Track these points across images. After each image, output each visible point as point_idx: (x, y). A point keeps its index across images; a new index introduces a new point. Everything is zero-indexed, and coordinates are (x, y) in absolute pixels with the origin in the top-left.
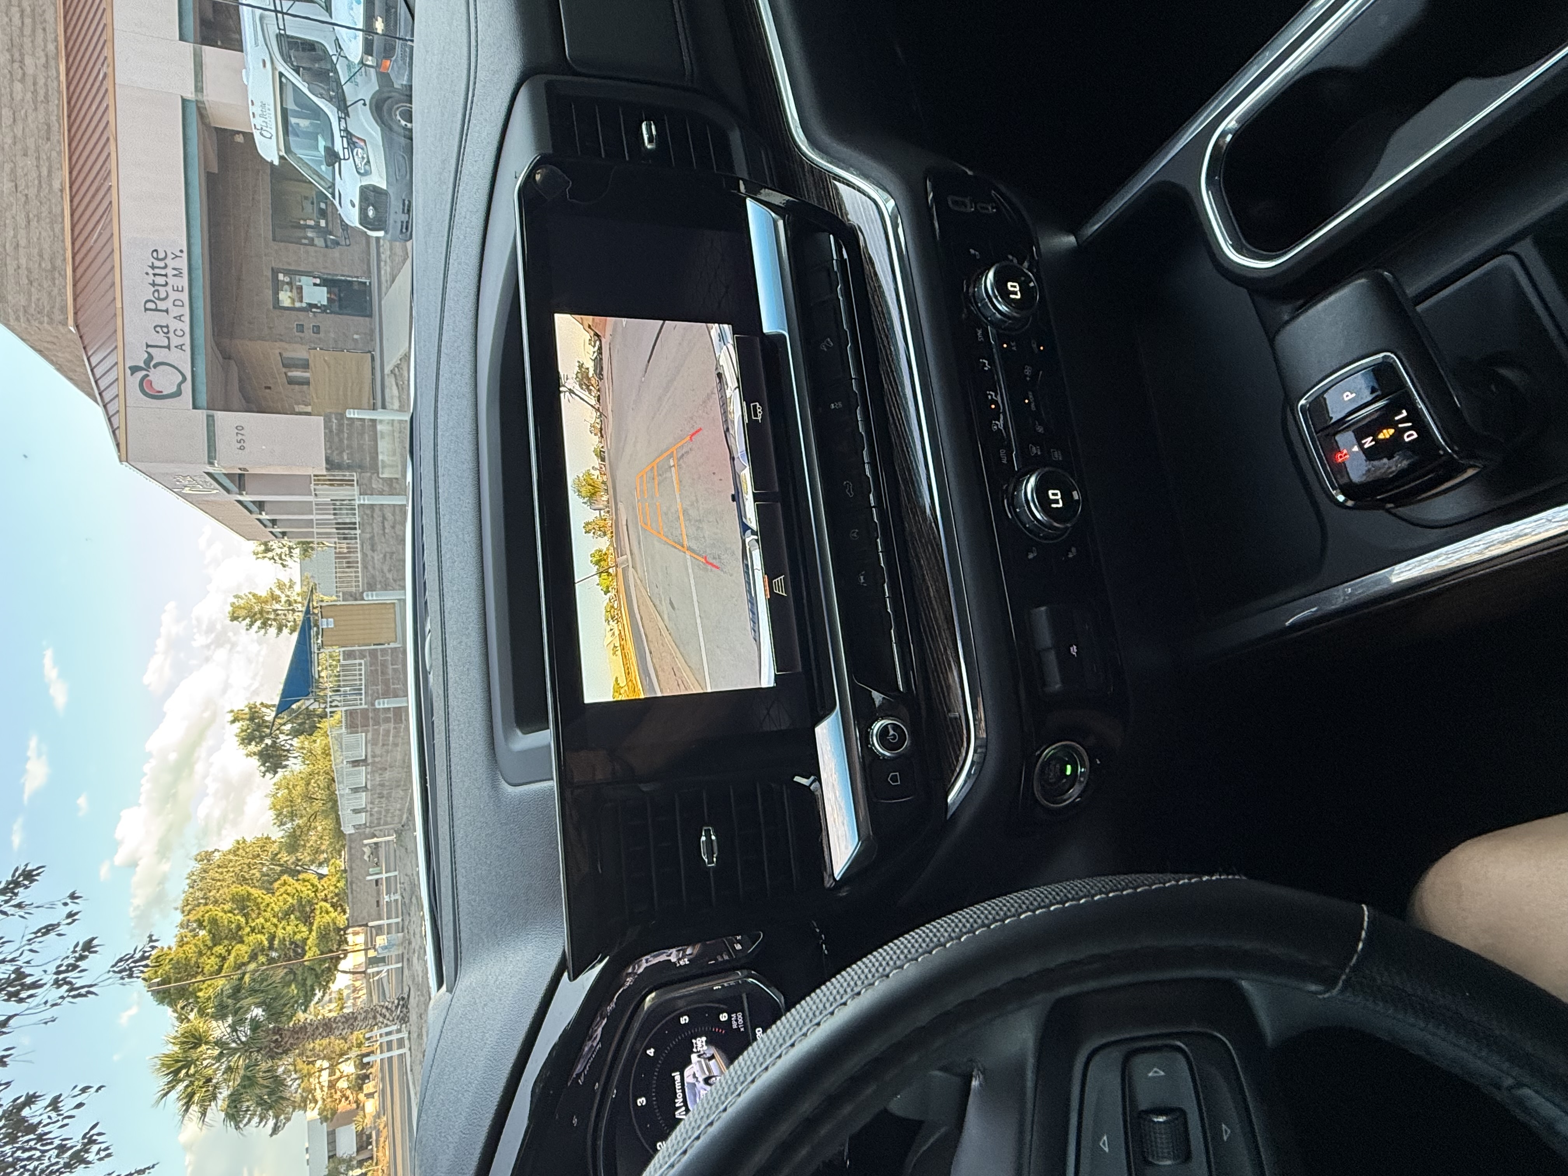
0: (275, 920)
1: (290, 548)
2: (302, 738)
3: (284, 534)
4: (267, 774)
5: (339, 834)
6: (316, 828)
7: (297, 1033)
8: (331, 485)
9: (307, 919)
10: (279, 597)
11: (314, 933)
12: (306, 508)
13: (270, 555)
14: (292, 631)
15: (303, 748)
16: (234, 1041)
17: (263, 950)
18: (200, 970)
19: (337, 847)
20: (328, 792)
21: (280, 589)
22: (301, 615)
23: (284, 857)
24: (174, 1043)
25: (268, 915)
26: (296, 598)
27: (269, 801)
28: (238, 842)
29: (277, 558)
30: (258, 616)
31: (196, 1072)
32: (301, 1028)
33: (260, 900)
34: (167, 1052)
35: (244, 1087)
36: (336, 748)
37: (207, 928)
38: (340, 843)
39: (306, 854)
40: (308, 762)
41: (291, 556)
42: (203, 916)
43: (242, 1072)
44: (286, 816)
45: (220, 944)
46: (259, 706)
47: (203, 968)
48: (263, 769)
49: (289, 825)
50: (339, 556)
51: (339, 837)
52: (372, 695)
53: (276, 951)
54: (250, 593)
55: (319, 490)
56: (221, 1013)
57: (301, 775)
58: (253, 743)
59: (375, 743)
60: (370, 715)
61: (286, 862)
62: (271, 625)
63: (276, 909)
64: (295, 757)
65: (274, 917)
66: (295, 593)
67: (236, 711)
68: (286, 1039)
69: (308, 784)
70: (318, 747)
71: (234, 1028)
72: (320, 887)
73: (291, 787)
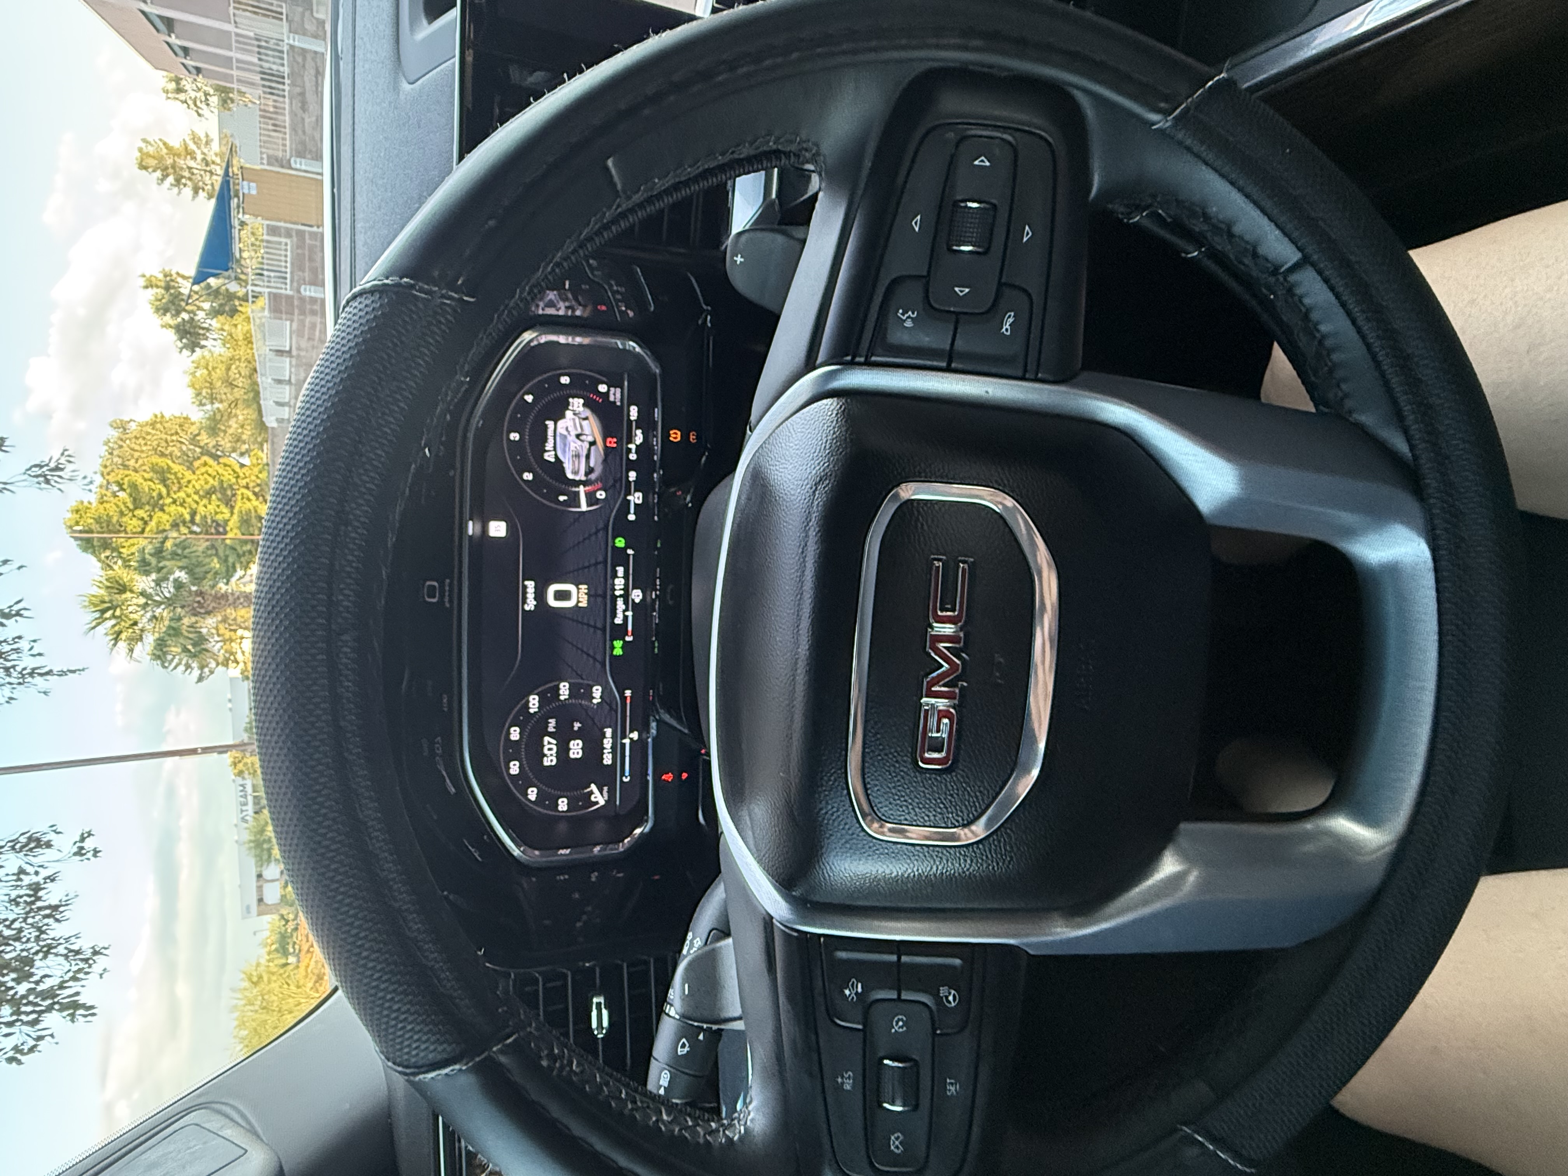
0: (196, 497)
1: (206, 94)
2: (221, 318)
3: (198, 70)
4: (184, 350)
5: (261, 426)
6: (236, 416)
7: (219, 599)
8: (255, 13)
9: (229, 502)
10: (194, 152)
11: (235, 517)
12: (223, 39)
13: (182, 96)
14: (210, 197)
15: (223, 330)
16: (158, 595)
17: (184, 522)
18: (123, 529)
19: (259, 439)
20: (249, 381)
21: (195, 143)
22: (220, 179)
23: (204, 438)
24: (99, 587)
25: (190, 490)
26: (214, 158)
27: (188, 379)
28: (156, 416)
29: (190, 102)
30: (170, 171)
31: (122, 614)
32: (222, 595)
33: (180, 475)
34: (94, 593)
35: (169, 635)
36: (259, 336)
37: (128, 491)
38: (263, 435)
39: (227, 440)
40: (228, 345)
41: (208, 105)
42: (122, 479)
43: (167, 623)
44: (205, 397)
45: (141, 508)
46: (175, 276)
47: (126, 527)
48: (180, 345)
49: (209, 407)
50: (265, 115)
51: (261, 429)
52: (298, 281)
53: (198, 525)
54: (161, 140)
55: (241, 16)
56: (144, 567)
57: (220, 358)
58: (168, 314)
59: (300, 333)
60: (296, 303)
61: (207, 444)
62: (185, 185)
63: (198, 487)
64: (215, 339)
65: (195, 493)
66: (212, 153)
67: (148, 276)
68: (209, 602)
69: (228, 369)
70: (239, 332)
71: (158, 583)
72: (241, 475)
73: (210, 368)
